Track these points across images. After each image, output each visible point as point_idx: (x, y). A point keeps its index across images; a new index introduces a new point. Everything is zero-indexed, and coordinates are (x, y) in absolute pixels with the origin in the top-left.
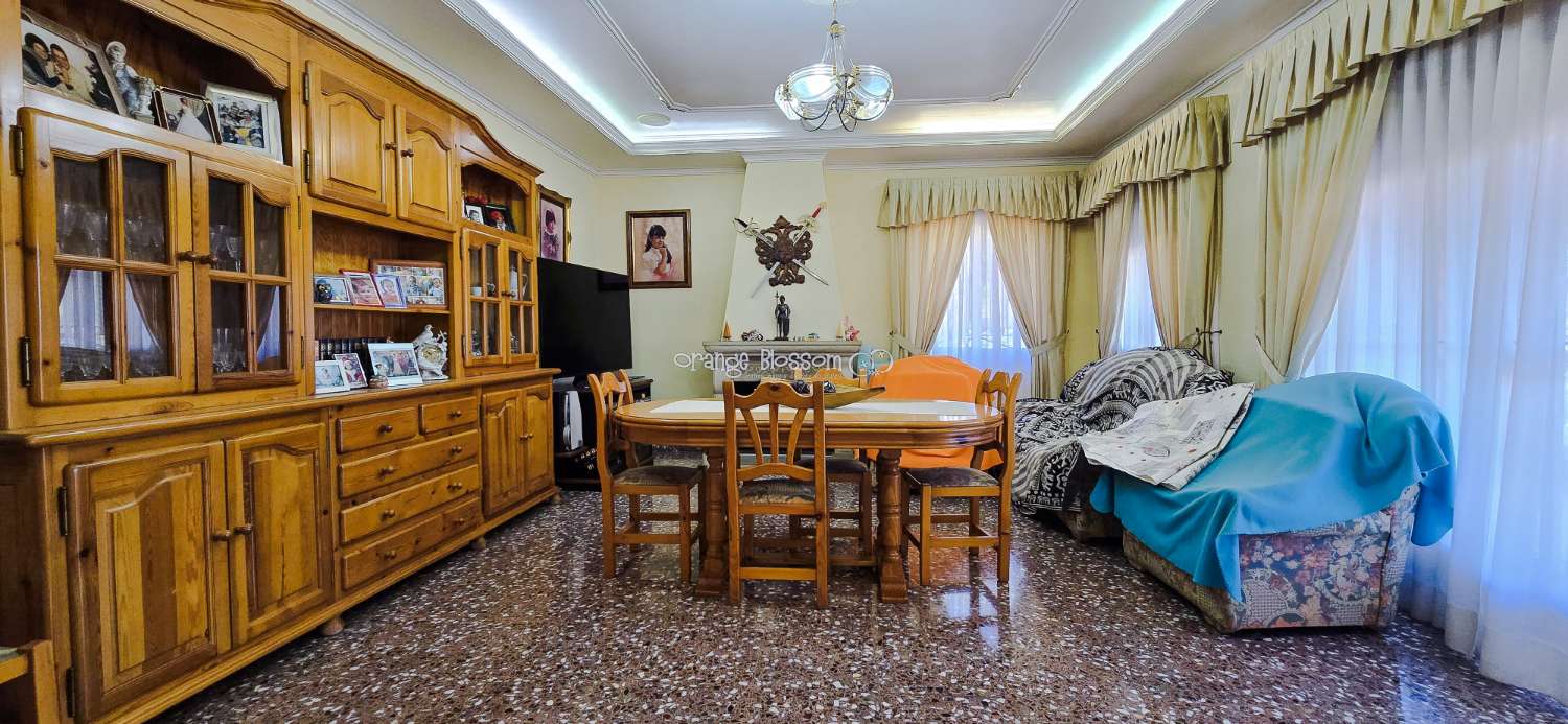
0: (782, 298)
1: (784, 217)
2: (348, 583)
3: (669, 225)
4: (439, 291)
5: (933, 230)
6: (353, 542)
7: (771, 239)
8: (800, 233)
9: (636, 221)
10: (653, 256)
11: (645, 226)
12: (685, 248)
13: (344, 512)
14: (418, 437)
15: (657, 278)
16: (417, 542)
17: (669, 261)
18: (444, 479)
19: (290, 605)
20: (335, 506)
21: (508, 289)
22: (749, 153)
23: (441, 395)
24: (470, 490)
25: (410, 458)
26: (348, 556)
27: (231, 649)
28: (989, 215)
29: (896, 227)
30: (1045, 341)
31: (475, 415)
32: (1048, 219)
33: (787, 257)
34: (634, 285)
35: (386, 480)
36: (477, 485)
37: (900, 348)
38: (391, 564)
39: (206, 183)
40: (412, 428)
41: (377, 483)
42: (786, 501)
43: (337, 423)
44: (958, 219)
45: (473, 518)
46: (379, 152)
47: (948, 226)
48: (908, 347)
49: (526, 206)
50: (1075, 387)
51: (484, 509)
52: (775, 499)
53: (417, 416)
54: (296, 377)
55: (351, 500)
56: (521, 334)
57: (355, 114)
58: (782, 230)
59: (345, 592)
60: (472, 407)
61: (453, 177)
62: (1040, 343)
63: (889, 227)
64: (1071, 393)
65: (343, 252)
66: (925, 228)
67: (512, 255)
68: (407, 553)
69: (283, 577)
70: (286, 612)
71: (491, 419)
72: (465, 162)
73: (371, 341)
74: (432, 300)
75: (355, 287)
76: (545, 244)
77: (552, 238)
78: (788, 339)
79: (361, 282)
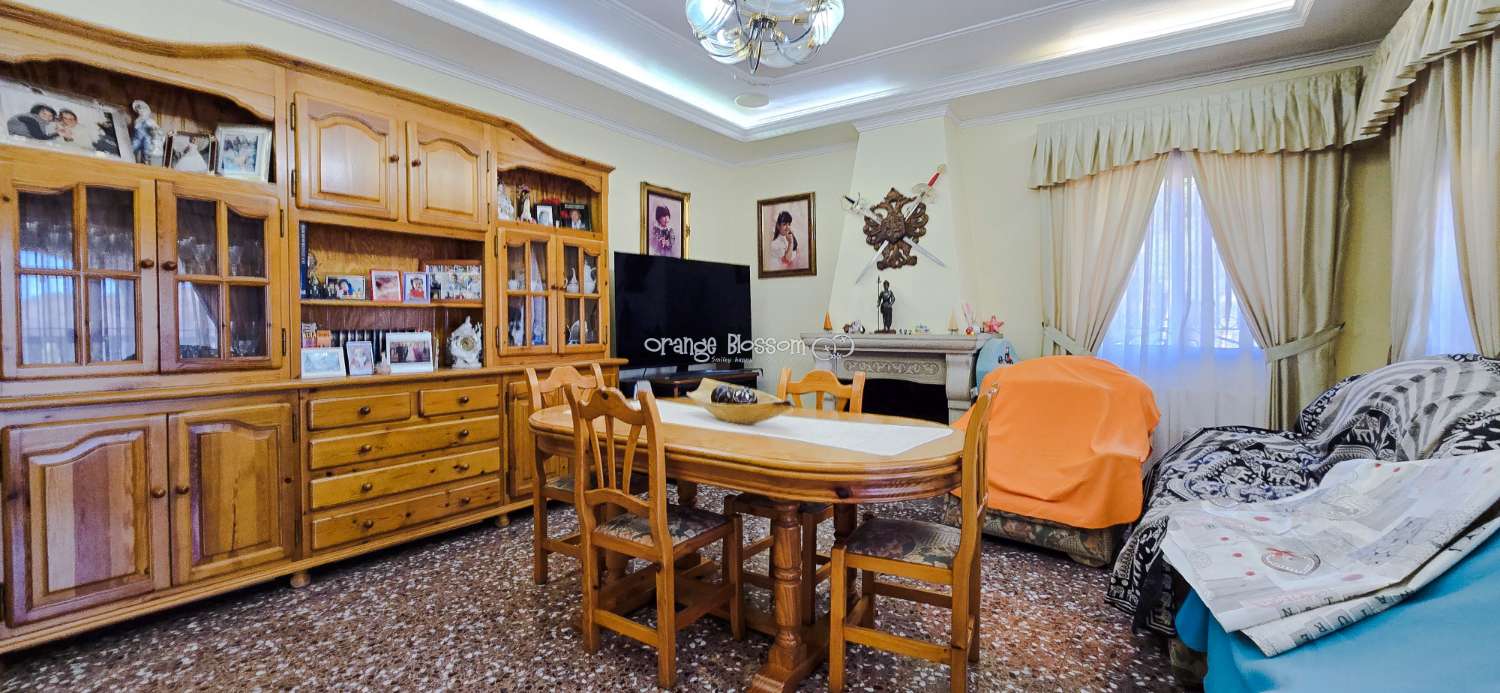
0: (886, 284)
1: (896, 188)
2: (316, 545)
3: (797, 211)
4: (477, 286)
5: (1103, 185)
6: (322, 509)
7: (880, 216)
8: (913, 205)
9: (765, 209)
10: (781, 243)
12: (810, 235)
13: (314, 482)
14: (415, 418)
15: (784, 267)
16: (408, 515)
17: (795, 248)
18: (452, 458)
19: (241, 558)
20: (304, 474)
21: (561, 284)
22: (856, 120)
23: (450, 382)
24: (486, 471)
25: (398, 439)
26: (319, 520)
27: (172, 585)
28: (1191, 156)
29: (1045, 187)
30: (1293, 340)
31: (494, 401)
32: (1299, 148)
33: (897, 235)
34: (763, 274)
35: (369, 456)
36: (497, 467)
37: (1055, 344)
38: (371, 532)
39: (173, 204)
40: (405, 410)
41: (358, 458)
42: (635, 537)
43: (308, 404)
44: (1142, 167)
45: (489, 498)
46: (383, 165)
47: (1125, 178)
48: (1065, 343)
49: (599, 203)
50: (1317, 414)
51: (508, 491)
52: (623, 534)
53: (414, 401)
54: (275, 363)
55: (324, 472)
56: (582, 325)
57: (352, 133)
58: (894, 204)
59: (314, 552)
60: (490, 394)
61: (484, 181)
62: (1283, 340)
63: (1039, 187)
64: (1310, 424)
65: (390, 255)
66: (1091, 185)
67: (571, 251)
68: (394, 524)
69: (234, 532)
70: (234, 563)
71: (519, 405)
72: (505, 167)
73: (395, 331)
74: (470, 295)
75: (379, 285)
76: (654, 239)
77: (664, 232)
78: (894, 332)
79: (387, 280)
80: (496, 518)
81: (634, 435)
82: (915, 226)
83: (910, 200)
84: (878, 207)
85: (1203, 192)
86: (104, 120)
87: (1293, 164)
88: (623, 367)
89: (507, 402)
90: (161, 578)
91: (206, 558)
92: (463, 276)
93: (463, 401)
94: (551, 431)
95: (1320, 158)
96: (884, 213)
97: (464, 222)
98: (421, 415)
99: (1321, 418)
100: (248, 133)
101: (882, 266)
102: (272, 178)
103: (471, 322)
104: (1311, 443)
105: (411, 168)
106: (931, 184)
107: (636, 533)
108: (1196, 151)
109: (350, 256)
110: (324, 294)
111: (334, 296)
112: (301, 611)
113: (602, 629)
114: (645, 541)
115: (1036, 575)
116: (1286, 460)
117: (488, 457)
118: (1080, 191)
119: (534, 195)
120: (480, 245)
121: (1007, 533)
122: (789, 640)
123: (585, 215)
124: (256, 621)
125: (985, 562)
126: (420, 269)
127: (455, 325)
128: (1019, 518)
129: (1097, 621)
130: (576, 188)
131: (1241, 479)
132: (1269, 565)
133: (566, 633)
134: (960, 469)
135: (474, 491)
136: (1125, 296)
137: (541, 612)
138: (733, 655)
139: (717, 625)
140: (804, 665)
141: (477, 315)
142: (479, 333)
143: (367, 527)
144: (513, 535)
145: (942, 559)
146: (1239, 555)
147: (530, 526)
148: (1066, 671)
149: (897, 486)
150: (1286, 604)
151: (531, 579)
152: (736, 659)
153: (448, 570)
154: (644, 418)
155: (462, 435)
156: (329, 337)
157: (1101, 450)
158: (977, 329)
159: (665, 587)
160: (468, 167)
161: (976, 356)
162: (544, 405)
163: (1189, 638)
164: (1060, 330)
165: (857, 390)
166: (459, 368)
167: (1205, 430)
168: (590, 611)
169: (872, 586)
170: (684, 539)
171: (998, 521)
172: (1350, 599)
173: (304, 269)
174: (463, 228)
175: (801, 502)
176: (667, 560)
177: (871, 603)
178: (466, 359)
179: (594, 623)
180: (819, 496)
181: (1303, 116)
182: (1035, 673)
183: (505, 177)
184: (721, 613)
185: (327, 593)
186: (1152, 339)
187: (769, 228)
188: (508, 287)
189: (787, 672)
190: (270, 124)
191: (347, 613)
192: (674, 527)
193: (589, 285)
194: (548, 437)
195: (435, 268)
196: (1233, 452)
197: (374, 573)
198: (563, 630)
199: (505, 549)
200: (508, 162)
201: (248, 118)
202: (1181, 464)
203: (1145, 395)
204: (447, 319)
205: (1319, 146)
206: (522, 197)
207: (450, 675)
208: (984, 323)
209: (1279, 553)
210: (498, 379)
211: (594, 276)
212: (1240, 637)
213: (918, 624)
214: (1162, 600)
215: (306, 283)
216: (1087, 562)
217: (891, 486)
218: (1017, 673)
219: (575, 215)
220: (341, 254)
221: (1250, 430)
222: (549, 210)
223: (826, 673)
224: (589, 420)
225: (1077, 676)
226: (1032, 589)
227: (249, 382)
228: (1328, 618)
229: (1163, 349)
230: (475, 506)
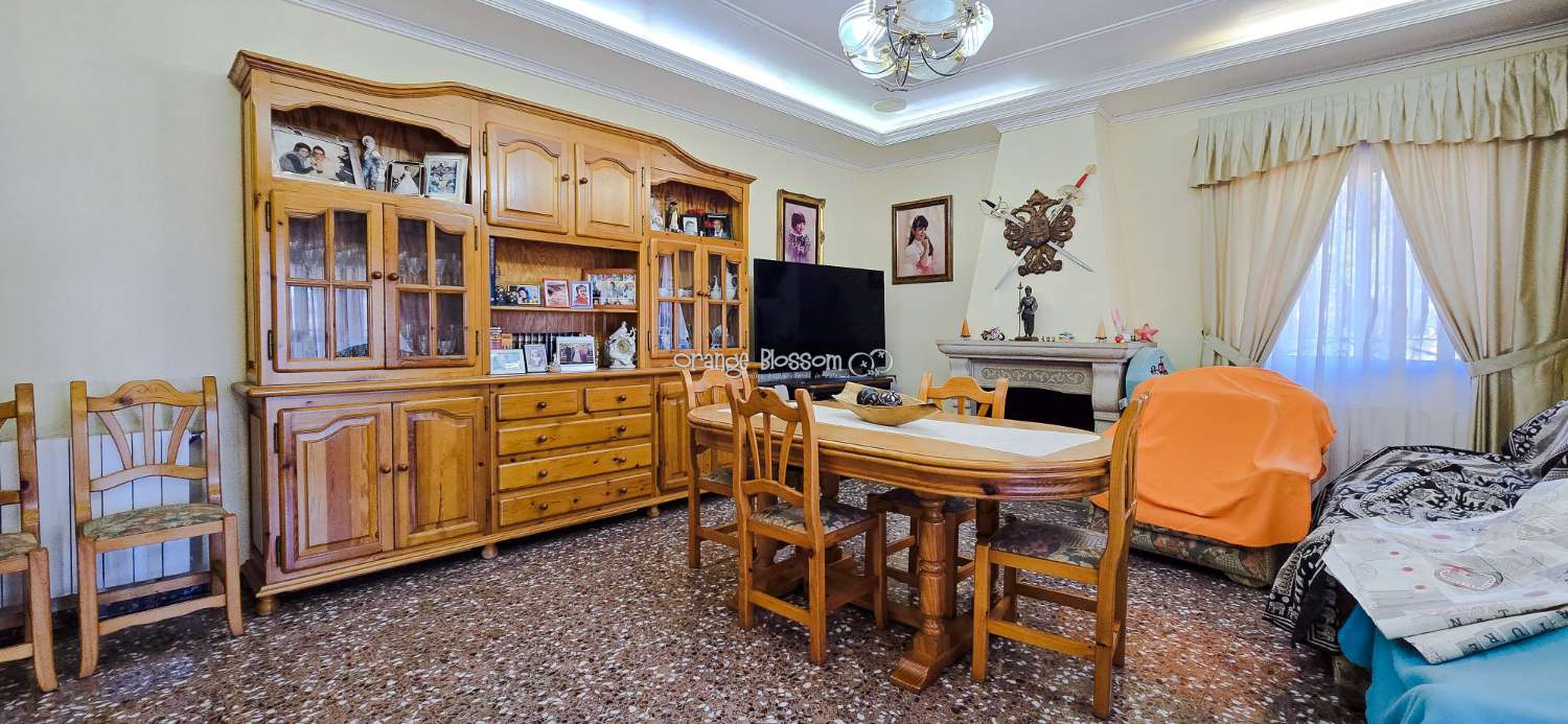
0: (1028, 290)
1: (1041, 191)
2: (502, 522)
3: (934, 215)
4: (631, 294)
5: (1275, 182)
6: (507, 491)
7: (1022, 219)
8: (1058, 208)
9: (899, 214)
10: (916, 249)
11: (909, 218)
12: (946, 238)
13: (501, 466)
14: (581, 413)
15: (918, 272)
16: (576, 501)
17: (931, 254)
18: (611, 451)
19: (446, 529)
20: (494, 460)
21: (706, 290)
22: (1000, 121)
23: (610, 382)
24: (641, 465)
25: (570, 431)
26: (505, 500)
27: (395, 549)
28: (1382, 149)
29: (1208, 186)
30: (1506, 352)
31: (646, 400)
32: (1519, 135)
33: (1042, 239)
34: (897, 280)
35: (544, 446)
36: (648, 461)
37: (1216, 354)
38: (546, 513)
39: (396, 223)
40: (573, 406)
41: (535, 448)
42: (789, 525)
43: (497, 397)
44: (1321, 161)
45: (642, 489)
46: (556, 184)
47: (1300, 175)
48: (1227, 353)
49: (740, 212)
50: (1531, 435)
51: (659, 484)
52: (777, 521)
53: (581, 397)
54: (471, 362)
55: (509, 458)
56: (723, 330)
57: (532, 155)
58: (1037, 208)
59: (501, 528)
60: (642, 394)
61: (639, 193)
62: (1493, 353)
63: (1201, 186)
64: (1521, 445)
65: (558, 266)
66: (1260, 181)
67: (714, 259)
68: (564, 508)
69: (441, 506)
70: (441, 533)
71: (669, 405)
72: (657, 181)
73: (563, 335)
74: (626, 302)
75: (550, 292)
76: (790, 246)
77: (799, 239)
78: (1037, 339)
79: (557, 288)
80: (650, 508)
81: (790, 431)
82: (1061, 229)
83: (1055, 203)
84: (1020, 210)
85: (1395, 189)
86: (343, 153)
87: (1512, 154)
89: (658, 402)
90: (387, 543)
91: (418, 527)
92: (620, 284)
93: (621, 399)
94: (710, 426)
95: (1547, 147)
96: (1027, 217)
97: (623, 234)
98: (586, 411)
99: (1536, 439)
100: (449, 159)
101: (1023, 271)
102: (468, 200)
103: (627, 327)
104: (1522, 467)
105: (579, 187)
106: (1078, 185)
107: (789, 522)
108: (1387, 143)
109: (526, 267)
110: (507, 301)
111: (516, 303)
112: (495, 578)
113: (757, 610)
114: (799, 529)
115: (1188, 591)
116: (1488, 484)
117: (641, 452)
118: (1247, 189)
119: (681, 207)
120: (636, 254)
121: (1158, 548)
122: (933, 628)
123: (727, 224)
124: (460, 583)
125: (1133, 576)
126: (583, 278)
127: (612, 329)
128: (1170, 534)
129: (1254, 639)
130: (720, 198)
131: (1431, 502)
132: (1441, 579)
133: (722, 611)
134: (1108, 472)
135: (632, 482)
136: (1299, 300)
137: (698, 592)
138: (877, 641)
139: (861, 614)
140: (947, 653)
141: (631, 319)
142: (634, 337)
143: (543, 508)
144: (665, 524)
145: (1087, 560)
146: (1410, 569)
147: (682, 518)
148: (1217, 682)
149: (1044, 485)
150: (1454, 614)
151: (686, 564)
152: (880, 645)
153: (611, 552)
154: (800, 416)
155: (621, 430)
156: (510, 341)
157: (1263, 465)
158: (1127, 337)
159: (817, 572)
160: (626, 182)
161: (1126, 365)
162: (699, 405)
163: (1352, 654)
164: (1223, 339)
165: (999, 398)
166: (616, 369)
167: (1391, 449)
168: (746, 592)
169: (1015, 588)
170: (833, 529)
171: (1148, 536)
172: (1528, 612)
173: (493, 278)
174: (619, 240)
175: (949, 499)
176: (819, 547)
177: (1013, 604)
178: (622, 361)
179: (749, 602)
180: (967, 492)
181: (1526, 99)
182: (1183, 681)
183: (658, 190)
184: (865, 604)
185: (512, 564)
186: (1330, 350)
187: (904, 231)
188: (659, 295)
189: (931, 656)
190: (466, 151)
191: (532, 581)
192: (826, 518)
193: (730, 291)
194: (709, 432)
195: (595, 277)
196: (1422, 473)
197: (548, 549)
198: (719, 608)
199: (659, 536)
200: (659, 176)
201: (449, 146)
202: (1359, 484)
203: (1318, 411)
204: (607, 323)
205: (1546, 132)
206: (670, 209)
207: (626, 638)
208: (1136, 331)
209: (1456, 569)
210: (651, 379)
211: (735, 282)
212: (1404, 646)
213: (1061, 628)
214: (1325, 616)
215: (495, 294)
216: (1246, 582)
217: (1038, 485)
218: (1164, 680)
219: (717, 225)
220: (519, 265)
221: (1445, 450)
222: (694, 220)
223: (969, 664)
224: (747, 417)
225: (1229, 687)
226: (1184, 604)
227: (451, 378)
228: (1501, 629)
229: (1342, 360)
230: (633, 495)
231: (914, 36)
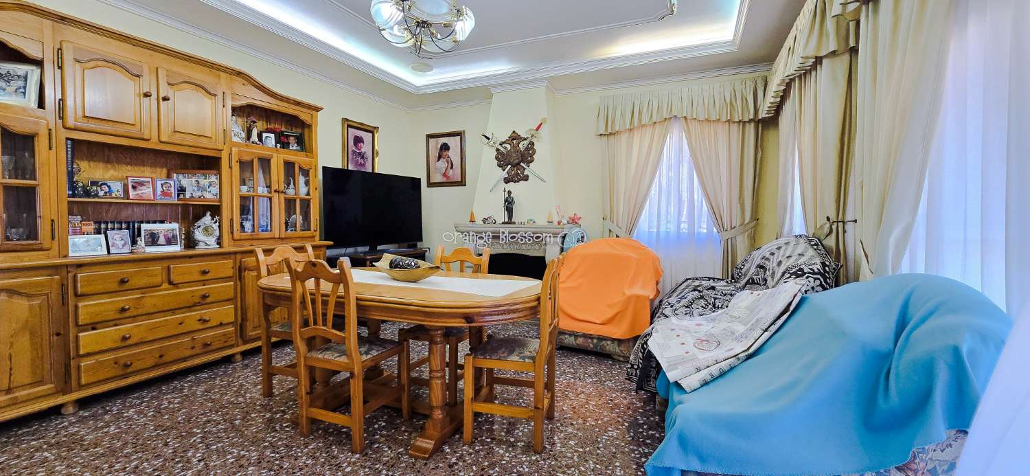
0: (509, 192)
1: (516, 132)
2: (83, 382)
3: (453, 142)
4: (215, 190)
5: (637, 136)
6: (90, 355)
7: (506, 148)
8: (526, 143)
9: (432, 141)
10: (442, 164)
12: (461, 158)
13: (81, 334)
14: (165, 285)
15: (444, 180)
16: (161, 356)
17: (452, 168)
18: (196, 314)
19: (16, 394)
20: (72, 331)
21: (282, 188)
22: (492, 86)
23: (194, 259)
24: (224, 322)
25: (152, 301)
26: (84, 363)
28: (683, 120)
29: (605, 135)
30: (734, 228)
31: (230, 273)
32: (737, 120)
33: (517, 161)
34: (430, 185)
35: (127, 314)
36: (232, 319)
37: (610, 231)
38: (130, 370)
40: (158, 280)
41: (119, 316)
42: (335, 358)
43: (75, 277)
44: (657, 125)
45: (226, 342)
46: (138, 99)
47: (649, 131)
48: (616, 230)
49: (311, 131)
50: (741, 269)
51: (241, 336)
52: (329, 356)
53: (165, 272)
54: (46, 245)
55: (90, 327)
56: (298, 218)
57: (111, 74)
58: (514, 142)
59: (81, 387)
60: (227, 268)
61: (220, 113)
62: (729, 229)
63: (601, 135)
64: (738, 275)
65: (144, 165)
66: (630, 135)
67: (289, 166)
68: (150, 363)
69: (11, 375)
70: (11, 398)
71: (250, 275)
72: (238, 103)
73: (148, 222)
74: (210, 196)
75: (134, 187)
76: (353, 158)
77: (360, 154)
78: (514, 223)
79: (142, 184)
80: (232, 356)
81: (335, 290)
82: (527, 156)
83: (525, 139)
84: (504, 143)
85: (689, 143)
87: (735, 127)
88: (329, 247)
89: (240, 273)
92: (204, 182)
93: (204, 273)
94: (274, 290)
95: (747, 125)
96: (509, 147)
97: (204, 142)
98: (170, 283)
99: (743, 271)
100: (20, 69)
101: (507, 181)
102: (41, 104)
104: (738, 285)
105: (162, 103)
106: (537, 129)
107: (337, 355)
108: (685, 117)
109: (109, 166)
110: (87, 194)
111: (97, 195)
112: (72, 430)
113: (313, 421)
114: (343, 359)
115: (592, 368)
116: (725, 295)
117: (227, 312)
118: (624, 138)
119: (260, 125)
120: (218, 160)
121: (577, 344)
122: (438, 414)
123: (300, 141)
124: (34, 440)
126: (169, 177)
127: (198, 217)
128: (584, 336)
129: (622, 391)
130: (293, 120)
131: (702, 307)
132: (696, 347)
133: (287, 427)
134: (539, 303)
135: (214, 337)
136: (648, 202)
137: (268, 415)
138: (403, 429)
139: (392, 413)
140: (447, 430)
141: (215, 210)
142: (217, 224)
143: (127, 366)
144: (247, 366)
145: (529, 358)
146: (683, 344)
147: (259, 360)
148: (602, 419)
149: (502, 314)
150: (697, 364)
151: (261, 395)
152: (405, 431)
153: (194, 394)
154: (342, 279)
155: (204, 297)
156: (91, 227)
157: (628, 292)
158: (564, 221)
159: (356, 390)
160: (208, 102)
161: (564, 238)
162: (269, 273)
163: (661, 393)
164: (613, 222)
165: (485, 260)
166: (201, 249)
167: (687, 279)
168: (304, 410)
169: (494, 380)
170: (369, 356)
171: (573, 338)
172: (726, 360)
173: (71, 174)
174: (205, 147)
175: (447, 328)
176: (357, 370)
177: (491, 390)
178: (206, 241)
179: (307, 417)
180: (455, 322)
181: (739, 101)
182: (585, 421)
183: (237, 111)
184: (396, 405)
185: (95, 417)
186: (662, 229)
187: (434, 153)
188: (240, 190)
189: (436, 434)
190: (39, 63)
191: (112, 428)
192: (363, 349)
193: (303, 190)
194: (272, 295)
195: (181, 177)
196: (700, 292)
197: (133, 399)
198: (284, 425)
199: (239, 377)
200: (239, 100)
201: (19, 57)
202: (673, 300)
203: (655, 260)
204: (191, 213)
205: (746, 119)
206: (250, 126)
207: (199, 461)
208: (570, 218)
209: (702, 341)
210: (233, 256)
211: (307, 183)
212: (677, 385)
213: (521, 401)
214: (651, 373)
215: (72, 185)
216: (621, 359)
217: (498, 315)
218: (574, 423)
219: (292, 140)
220: (101, 164)
221: (710, 279)
222: (272, 136)
223: (462, 433)
224: (303, 282)
225: (607, 421)
226: (590, 376)
227: (22, 261)
228: (715, 370)
229: (668, 233)
230: (215, 347)
231: (424, 22)
